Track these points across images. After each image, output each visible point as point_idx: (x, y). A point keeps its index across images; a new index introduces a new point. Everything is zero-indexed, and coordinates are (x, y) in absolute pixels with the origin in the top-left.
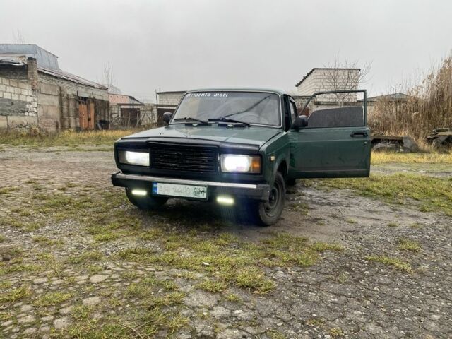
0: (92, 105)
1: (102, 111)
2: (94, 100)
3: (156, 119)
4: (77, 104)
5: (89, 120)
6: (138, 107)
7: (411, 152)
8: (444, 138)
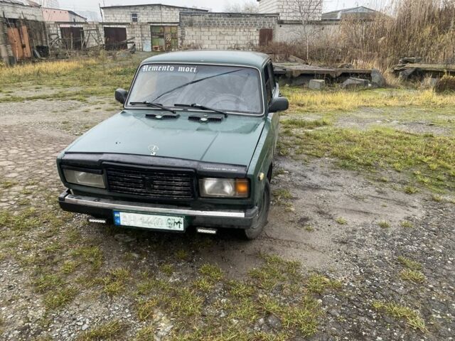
0: (24, 28)
1: (38, 34)
2: (26, 21)
3: (103, 40)
4: (6, 27)
5: (24, 46)
6: (81, 26)
7: (379, 87)
8: (411, 71)
